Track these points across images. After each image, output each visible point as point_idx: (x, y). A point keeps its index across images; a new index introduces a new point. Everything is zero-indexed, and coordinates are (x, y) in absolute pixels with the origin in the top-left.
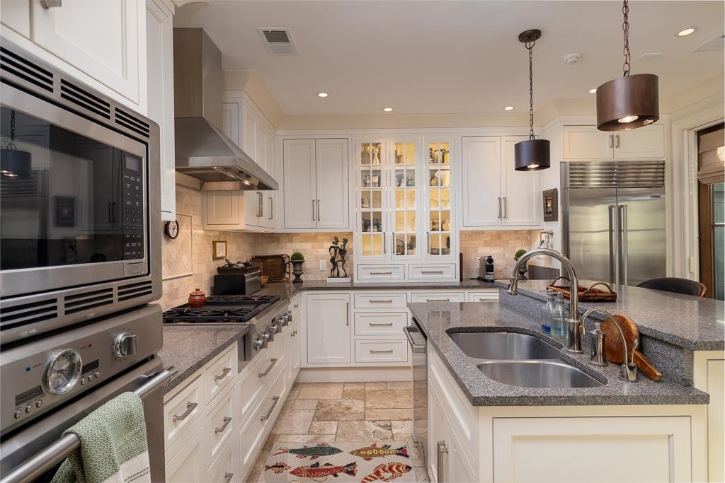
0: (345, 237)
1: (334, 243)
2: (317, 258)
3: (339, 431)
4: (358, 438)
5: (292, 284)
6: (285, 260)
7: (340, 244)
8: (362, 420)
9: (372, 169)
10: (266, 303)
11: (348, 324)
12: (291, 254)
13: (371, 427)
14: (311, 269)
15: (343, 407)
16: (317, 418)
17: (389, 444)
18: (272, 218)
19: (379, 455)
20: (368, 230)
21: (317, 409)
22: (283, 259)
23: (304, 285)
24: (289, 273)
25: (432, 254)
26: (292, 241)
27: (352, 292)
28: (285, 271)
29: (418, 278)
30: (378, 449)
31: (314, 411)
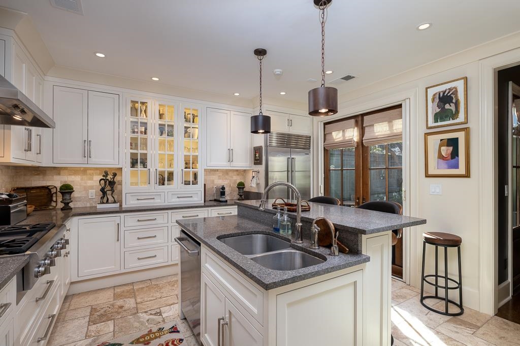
0: (114, 171)
1: (104, 176)
2: (86, 189)
3: (116, 328)
4: (135, 329)
5: (59, 212)
6: (52, 190)
7: (109, 177)
8: (135, 314)
9: (140, 121)
10: (41, 231)
11: (118, 240)
12: (58, 185)
13: (144, 317)
14: (80, 197)
15: (115, 307)
16: (92, 322)
17: (162, 327)
18: (40, 153)
19: (156, 337)
20: (135, 166)
21: (91, 314)
22: (50, 190)
23: (73, 211)
24: (56, 202)
25: (185, 184)
26: (59, 174)
27: (122, 215)
28: (51, 200)
29: (175, 201)
30: (154, 333)
31: (88, 318)
